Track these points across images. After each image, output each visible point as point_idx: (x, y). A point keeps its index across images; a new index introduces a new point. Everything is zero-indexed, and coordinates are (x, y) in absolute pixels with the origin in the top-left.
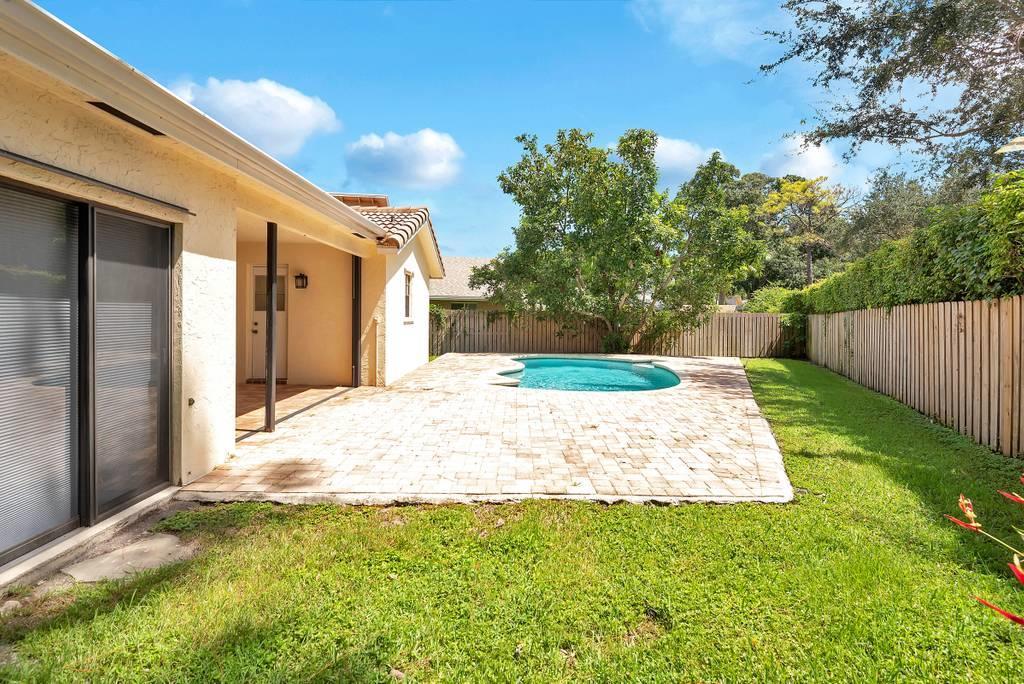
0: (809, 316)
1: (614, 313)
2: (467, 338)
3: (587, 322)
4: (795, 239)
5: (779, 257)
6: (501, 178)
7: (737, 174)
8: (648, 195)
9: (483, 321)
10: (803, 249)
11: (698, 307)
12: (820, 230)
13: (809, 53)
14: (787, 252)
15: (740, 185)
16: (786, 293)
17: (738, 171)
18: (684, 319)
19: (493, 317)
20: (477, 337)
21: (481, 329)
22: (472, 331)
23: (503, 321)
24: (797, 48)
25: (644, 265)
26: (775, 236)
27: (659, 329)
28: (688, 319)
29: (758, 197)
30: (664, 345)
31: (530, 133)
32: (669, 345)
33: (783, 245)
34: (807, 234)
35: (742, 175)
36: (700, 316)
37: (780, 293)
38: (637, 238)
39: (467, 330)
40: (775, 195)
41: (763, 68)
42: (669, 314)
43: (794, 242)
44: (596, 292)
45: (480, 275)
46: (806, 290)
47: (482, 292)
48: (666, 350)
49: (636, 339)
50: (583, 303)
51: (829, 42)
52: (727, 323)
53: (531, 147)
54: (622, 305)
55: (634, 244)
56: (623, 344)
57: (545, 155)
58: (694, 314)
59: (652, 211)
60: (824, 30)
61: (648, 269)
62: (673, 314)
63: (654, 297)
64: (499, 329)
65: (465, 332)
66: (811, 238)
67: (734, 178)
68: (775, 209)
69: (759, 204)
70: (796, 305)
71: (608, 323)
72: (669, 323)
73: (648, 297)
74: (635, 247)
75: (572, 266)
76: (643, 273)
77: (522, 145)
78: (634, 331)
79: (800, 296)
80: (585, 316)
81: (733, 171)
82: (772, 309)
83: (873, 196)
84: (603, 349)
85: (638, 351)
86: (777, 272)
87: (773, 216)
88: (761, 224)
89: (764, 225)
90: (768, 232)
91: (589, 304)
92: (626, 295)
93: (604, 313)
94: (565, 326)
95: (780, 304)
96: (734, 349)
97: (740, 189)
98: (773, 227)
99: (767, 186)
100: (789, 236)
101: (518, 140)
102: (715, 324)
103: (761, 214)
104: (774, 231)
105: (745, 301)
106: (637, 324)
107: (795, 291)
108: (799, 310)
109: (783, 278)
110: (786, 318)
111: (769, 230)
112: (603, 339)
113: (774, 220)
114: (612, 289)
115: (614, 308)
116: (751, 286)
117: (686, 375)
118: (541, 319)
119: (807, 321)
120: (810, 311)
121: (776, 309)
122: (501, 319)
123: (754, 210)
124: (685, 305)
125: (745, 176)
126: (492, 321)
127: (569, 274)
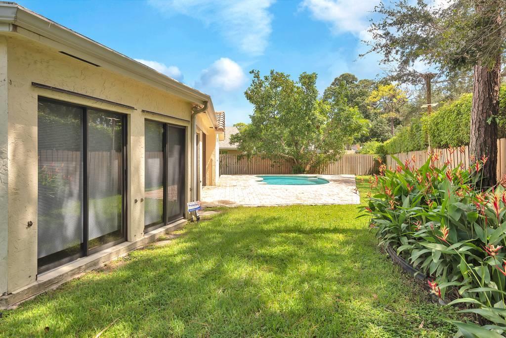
0: (387, 155)
1: (298, 156)
2: (228, 168)
3: (285, 160)
4: (384, 116)
5: (377, 125)
7: (356, 80)
8: (314, 103)
9: (235, 160)
10: (389, 120)
11: (336, 152)
12: (397, 111)
13: (378, 50)
14: (381, 122)
15: (357, 86)
16: (377, 144)
17: (357, 78)
18: (329, 158)
19: (240, 158)
20: (232, 168)
21: (234, 164)
22: (230, 164)
23: (245, 159)
24: (374, 48)
25: (312, 134)
26: (375, 114)
27: (318, 163)
28: (332, 158)
29: (367, 92)
30: (321, 170)
31: (256, 69)
32: (323, 170)
33: (379, 118)
34: (391, 113)
35: (358, 81)
36: (338, 156)
37: (375, 144)
38: (310, 122)
39: (228, 164)
40: (375, 93)
41: (360, 56)
42: (323, 156)
43: (385, 117)
44: (289, 145)
45: (235, 138)
46: (385, 143)
47: (235, 146)
48: (322, 172)
49: (308, 168)
50: (284, 150)
51: (386, 46)
52: (350, 159)
53: (257, 76)
54: (302, 152)
55: (308, 124)
56: (302, 170)
57: (264, 80)
58: (335, 155)
59: (315, 109)
60: (383, 41)
61: (314, 135)
62: (325, 156)
63: (316, 148)
64: (243, 163)
65: (226, 165)
66: (393, 115)
67: (354, 82)
68: (375, 100)
69: (367, 97)
70: (380, 150)
71: (295, 160)
72: (323, 160)
74: (309, 126)
75: (280, 134)
76: (312, 137)
77: (253, 75)
78: (307, 164)
79: (383, 146)
80: (284, 157)
81: (354, 79)
82: (371, 152)
83: (419, 96)
84: (293, 172)
85: (308, 173)
86: (377, 133)
87: (374, 103)
88: (368, 107)
89: (370, 108)
90: (372, 111)
91: (287, 151)
92: (304, 146)
93: (293, 155)
94: (275, 162)
95: (375, 150)
96: (353, 171)
97: (358, 88)
98: (375, 109)
99: (372, 86)
100: (382, 113)
101: (250, 73)
102: (344, 160)
103: (368, 102)
104: (375, 111)
105: (361, 147)
106: (308, 160)
107: (381, 144)
108: (382, 152)
109: (379, 136)
110: (376, 156)
111: (373, 110)
112: (293, 167)
113: (375, 105)
114: (296, 144)
115: (298, 153)
116: (364, 139)
117: (331, 180)
118: (263, 158)
119: (385, 158)
120: (387, 153)
121: (373, 152)
122: (244, 158)
123: (365, 100)
124: (331, 151)
125: (360, 81)
126: (240, 160)
127: (278, 138)
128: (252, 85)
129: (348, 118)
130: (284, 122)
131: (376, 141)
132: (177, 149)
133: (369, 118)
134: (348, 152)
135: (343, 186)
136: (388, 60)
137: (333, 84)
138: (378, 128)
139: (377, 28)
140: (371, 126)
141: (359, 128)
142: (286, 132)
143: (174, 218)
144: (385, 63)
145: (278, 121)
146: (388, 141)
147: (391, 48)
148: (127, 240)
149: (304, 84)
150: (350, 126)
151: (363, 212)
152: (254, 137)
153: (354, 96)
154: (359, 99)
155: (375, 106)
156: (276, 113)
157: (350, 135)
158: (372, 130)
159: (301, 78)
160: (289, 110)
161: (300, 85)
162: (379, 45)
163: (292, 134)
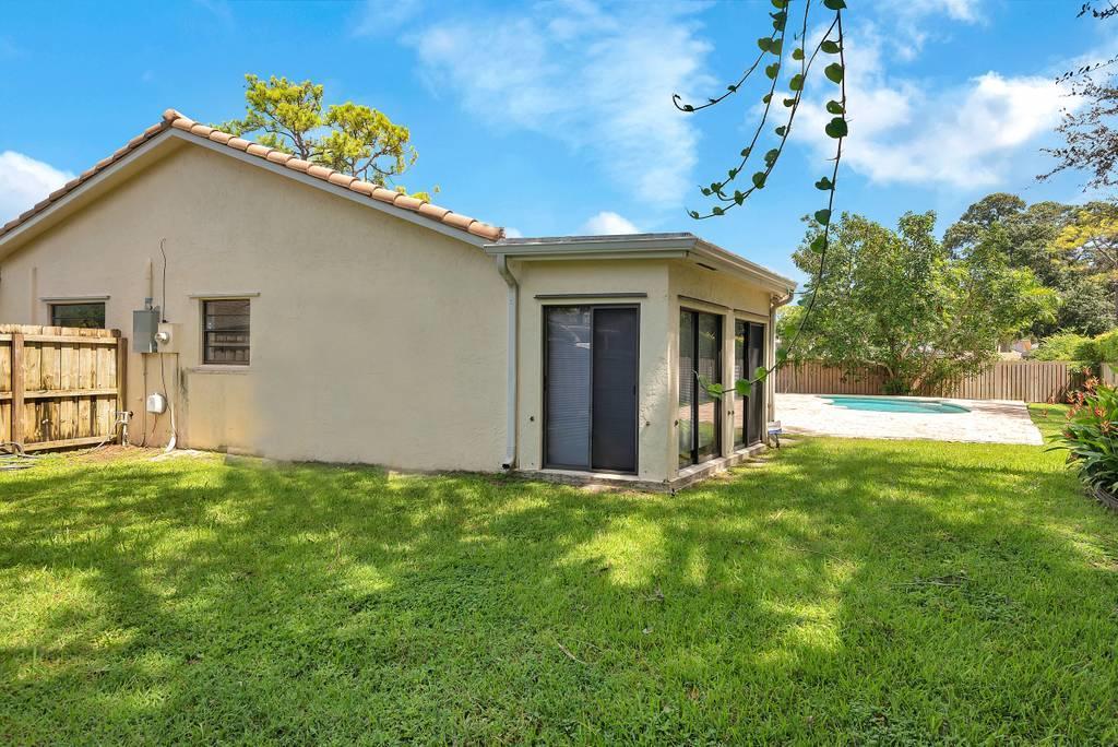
0: (1102, 364)
1: (895, 362)
3: (869, 369)
4: (1097, 278)
5: (1078, 298)
6: (795, 256)
7: (1022, 205)
10: (1110, 287)
11: (980, 357)
13: (1079, 164)
14: (1088, 291)
15: (1026, 218)
16: (1078, 340)
17: (1023, 202)
18: (964, 366)
25: (928, 324)
26: (1072, 274)
27: (940, 375)
28: (970, 367)
29: (1049, 230)
30: (944, 389)
32: (949, 389)
33: (1082, 284)
34: (1114, 271)
35: (1028, 206)
36: (983, 364)
37: (1074, 340)
38: (923, 301)
40: (1072, 229)
41: (1038, 178)
42: (948, 363)
44: (878, 344)
46: (1098, 338)
48: (947, 393)
49: (915, 386)
50: (868, 352)
52: (1011, 370)
53: (816, 225)
54: (904, 355)
55: (919, 306)
56: (904, 388)
58: (978, 361)
59: (933, 278)
61: (931, 326)
62: (954, 362)
63: (935, 347)
64: (786, 375)
67: (1018, 210)
68: (1071, 245)
69: (1050, 239)
70: (1086, 353)
71: (890, 370)
72: (950, 370)
73: (929, 349)
74: (920, 308)
76: (928, 329)
78: (915, 377)
79: (1092, 345)
80: (867, 364)
81: (1016, 202)
82: (1062, 356)
84: (882, 391)
85: (917, 393)
86: (1076, 315)
87: (1069, 252)
88: (1054, 261)
89: (1058, 262)
90: (1065, 270)
91: (872, 354)
92: (909, 346)
93: (886, 362)
94: (848, 373)
95: (1072, 352)
96: (1018, 393)
97: (1027, 222)
98: (1070, 264)
99: (1062, 215)
100: (1091, 272)
101: (803, 220)
102: (998, 371)
103: (1053, 250)
104: (1072, 268)
105: (1036, 346)
106: (919, 371)
107: (1087, 340)
108: (1092, 358)
109: (1084, 321)
110: (1076, 366)
111: (1065, 268)
112: (884, 383)
113: (1070, 255)
114: (892, 341)
115: (895, 356)
116: (1043, 330)
117: (975, 408)
118: (826, 366)
119: (1099, 368)
120: (1102, 359)
121: (1067, 357)
122: (788, 366)
123: (1044, 246)
124: (967, 354)
125: (1033, 206)
126: (781, 368)
127: (857, 329)
128: (804, 241)
129: (1008, 291)
130: (869, 301)
131: (1074, 332)
132: (756, 351)
133: (1056, 284)
134: (1007, 357)
135: (1003, 418)
136: (1105, 182)
137: (965, 218)
138: (1080, 305)
139: (1076, 123)
140: (1060, 301)
141: (1033, 310)
142: (872, 318)
143: (753, 440)
144: (1096, 187)
145: (857, 300)
146: (1105, 335)
147: (1111, 157)
148: (720, 456)
149: (909, 233)
150: (1011, 306)
151: (1057, 444)
152: (810, 330)
153: (1018, 239)
154: (1030, 245)
155: (1071, 258)
156: (852, 286)
157: (1013, 324)
158: (1063, 310)
159: (903, 223)
160: (879, 282)
161: (900, 236)
162: (1083, 154)
163: (882, 322)
